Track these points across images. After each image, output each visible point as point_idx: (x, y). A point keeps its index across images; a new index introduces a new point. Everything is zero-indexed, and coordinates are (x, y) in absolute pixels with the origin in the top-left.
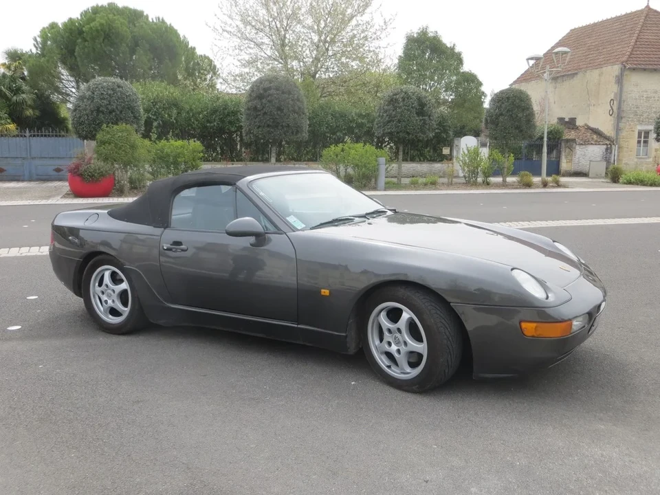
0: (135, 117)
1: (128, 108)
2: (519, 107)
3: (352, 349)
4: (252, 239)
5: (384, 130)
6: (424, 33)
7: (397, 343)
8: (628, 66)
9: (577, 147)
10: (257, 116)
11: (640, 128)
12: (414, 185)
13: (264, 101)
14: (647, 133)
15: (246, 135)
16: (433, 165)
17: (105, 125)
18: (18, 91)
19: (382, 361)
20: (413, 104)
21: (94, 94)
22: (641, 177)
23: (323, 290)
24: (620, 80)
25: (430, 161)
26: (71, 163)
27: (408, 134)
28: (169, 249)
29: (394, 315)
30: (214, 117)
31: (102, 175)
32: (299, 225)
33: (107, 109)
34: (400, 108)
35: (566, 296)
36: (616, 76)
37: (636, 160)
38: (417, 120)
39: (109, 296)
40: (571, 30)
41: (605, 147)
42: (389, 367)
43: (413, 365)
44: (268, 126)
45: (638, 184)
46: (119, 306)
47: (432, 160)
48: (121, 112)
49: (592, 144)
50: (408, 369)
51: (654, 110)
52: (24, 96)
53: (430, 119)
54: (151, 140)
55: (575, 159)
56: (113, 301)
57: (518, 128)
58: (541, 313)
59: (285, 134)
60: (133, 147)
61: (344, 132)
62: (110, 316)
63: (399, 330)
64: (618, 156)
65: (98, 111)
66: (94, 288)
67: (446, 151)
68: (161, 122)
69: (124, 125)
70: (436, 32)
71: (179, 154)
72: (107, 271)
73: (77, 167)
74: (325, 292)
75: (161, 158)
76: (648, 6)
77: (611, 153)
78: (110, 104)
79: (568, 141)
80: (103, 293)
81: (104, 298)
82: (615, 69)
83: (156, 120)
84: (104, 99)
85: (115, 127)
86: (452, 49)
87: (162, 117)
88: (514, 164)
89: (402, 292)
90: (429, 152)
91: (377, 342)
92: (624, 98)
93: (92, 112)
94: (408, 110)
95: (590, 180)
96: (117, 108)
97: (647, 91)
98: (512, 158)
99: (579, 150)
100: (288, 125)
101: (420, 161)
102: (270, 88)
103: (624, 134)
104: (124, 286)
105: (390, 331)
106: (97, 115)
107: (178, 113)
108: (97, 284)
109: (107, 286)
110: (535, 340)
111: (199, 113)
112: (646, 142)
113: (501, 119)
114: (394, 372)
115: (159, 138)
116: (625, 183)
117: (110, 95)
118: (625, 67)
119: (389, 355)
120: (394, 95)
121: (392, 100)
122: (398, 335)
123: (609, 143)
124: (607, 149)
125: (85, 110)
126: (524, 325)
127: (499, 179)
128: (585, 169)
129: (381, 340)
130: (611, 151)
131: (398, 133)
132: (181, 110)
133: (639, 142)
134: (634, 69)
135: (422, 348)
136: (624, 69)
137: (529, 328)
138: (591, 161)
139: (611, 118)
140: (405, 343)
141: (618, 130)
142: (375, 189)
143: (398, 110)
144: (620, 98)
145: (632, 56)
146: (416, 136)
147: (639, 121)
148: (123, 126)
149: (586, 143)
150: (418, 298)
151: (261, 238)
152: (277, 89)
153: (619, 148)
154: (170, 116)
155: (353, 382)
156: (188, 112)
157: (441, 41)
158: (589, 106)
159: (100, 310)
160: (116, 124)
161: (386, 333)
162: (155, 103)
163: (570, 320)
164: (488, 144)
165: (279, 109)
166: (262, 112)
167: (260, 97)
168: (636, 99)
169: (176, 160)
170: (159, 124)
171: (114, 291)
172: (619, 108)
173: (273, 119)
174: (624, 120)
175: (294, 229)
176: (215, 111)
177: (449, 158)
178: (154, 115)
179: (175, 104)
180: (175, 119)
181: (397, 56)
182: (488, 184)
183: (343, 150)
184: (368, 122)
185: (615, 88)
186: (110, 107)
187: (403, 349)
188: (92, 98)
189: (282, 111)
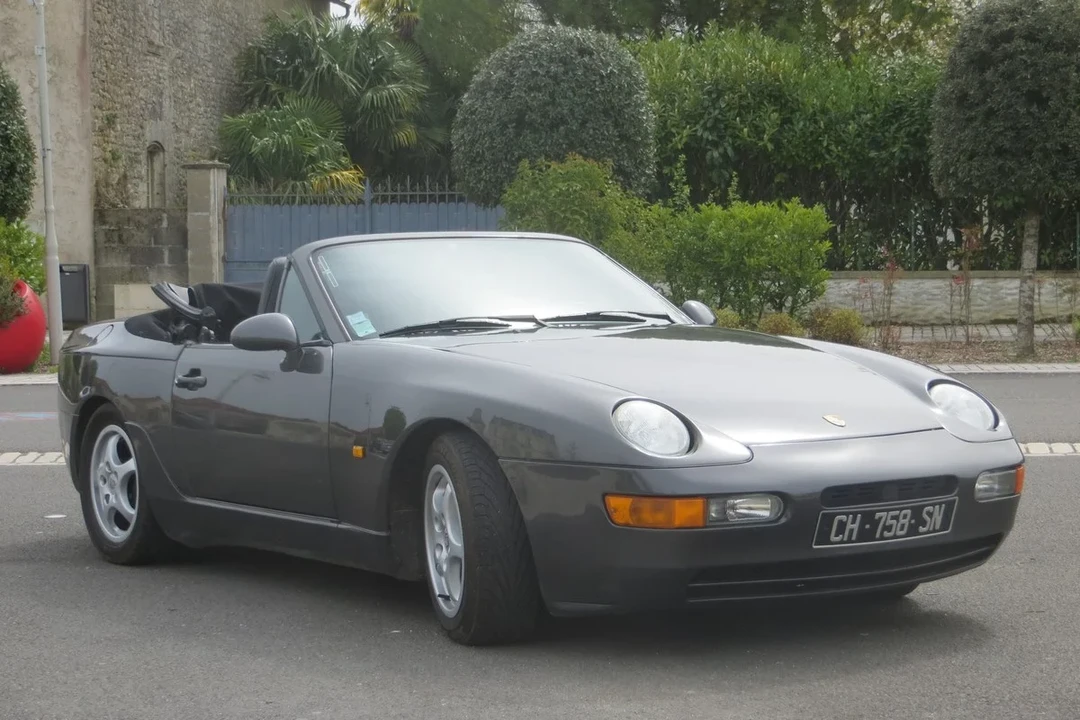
0: (624, 137)
1: (606, 112)
4: (281, 356)
10: (971, 120)
13: (989, 75)
15: (940, 181)
17: (525, 163)
18: (378, 75)
21: (512, 75)
23: (355, 449)
28: (183, 385)
30: (893, 128)
33: (545, 115)
35: (735, 458)
44: (1001, 152)
46: (125, 506)
48: (583, 124)
52: (393, 87)
56: (117, 497)
59: (1053, 174)
62: (117, 529)
65: (521, 123)
68: (730, 151)
69: (580, 159)
71: (749, 243)
72: (113, 436)
74: (359, 451)
75: (699, 257)
78: (553, 103)
81: (106, 491)
83: (715, 145)
84: (538, 89)
85: (555, 166)
87: (735, 137)
93: (505, 126)
96: (571, 110)
100: (1065, 147)
102: (1008, 36)
104: (131, 465)
106: (518, 135)
107: (784, 121)
111: (847, 119)
115: (697, 198)
117: (555, 77)
125: (488, 121)
132: (793, 111)
137: (620, 505)
148: (575, 162)
152: (1031, 36)
154: (758, 132)
156: (813, 118)
160: (561, 159)
165: (1034, 97)
166: (983, 108)
167: (981, 62)
169: (743, 262)
170: (725, 155)
171: (117, 476)
173: (1012, 128)
175: (350, 338)
176: (896, 111)
178: (711, 130)
179: (775, 95)
180: (771, 140)
186: (552, 112)
188: (506, 89)
189: (1043, 102)
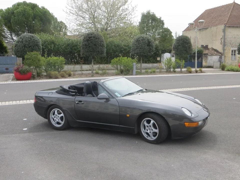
0: (39, 49)
1: (36, 45)
2: (186, 43)
3: (136, 132)
4: (105, 100)
5: (135, 52)
6: (148, 13)
7: (150, 130)
8: (227, 26)
9: (209, 57)
10: (86, 47)
11: (232, 49)
12: (147, 73)
13: (89, 42)
14: (235, 51)
15: (82, 55)
16: (153, 64)
17: (28, 52)
19: (145, 135)
20: (146, 42)
21: (23, 40)
22: (233, 68)
23: (127, 115)
24: (224, 31)
25: (153, 63)
26: (16, 67)
27: (144, 53)
28: (78, 103)
29: (149, 122)
30: (68, 47)
31: (28, 72)
32: (119, 96)
34: (141, 43)
35: (197, 115)
36: (223, 29)
37: (231, 61)
38: (147, 48)
39: (57, 118)
40: (206, 10)
41: (219, 56)
42: (147, 137)
43: (154, 136)
44: (91, 51)
45: (231, 71)
46: (60, 121)
47: (154, 63)
48: (33, 47)
49: (214, 55)
50: (153, 137)
51: (237, 42)
53: (152, 48)
54: (45, 57)
55: (208, 61)
56: (58, 120)
57: (185, 50)
58: (190, 120)
59: (97, 54)
60: (39, 60)
61: (119, 52)
62: (57, 125)
63: (150, 126)
64: (224, 60)
65: (25, 46)
66: (51, 116)
67: (158, 59)
68: (47, 50)
70: (153, 13)
71: (56, 62)
72: (56, 110)
73: (18, 69)
74: (128, 115)
75: (49, 64)
76: (234, 2)
77: (222, 59)
78: (29, 44)
79: (205, 54)
80: (55, 117)
81: (55, 119)
82: (222, 27)
83: (45, 49)
84: (27, 42)
85: (32, 53)
86: (160, 19)
87: (48, 48)
88: (185, 64)
89: (151, 115)
90: (152, 59)
91: (144, 130)
92: (226, 38)
93: (23, 47)
94: (144, 44)
95: (214, 69)
96: (32, 45)
97: (234, 35)
98: (184, 62)
99: (209, 58)
100: (99, 51)
101: (149, 63)
102: (91, 37)
103: (226, 51)
104: (62, 115)
105: (147, 126)
106: (25, 48)
107: (54, 46)
108: (52, 114)
109: (56, 115)
110: (189, 128)
111: (63, 46)
112: (235, 54)
113: (179, 47)
114: (149, 138)
115: (48, 56)
116: (226, 71)
117: (29, 40)
118: (226, 26)
119: (147, 134)
120: (138, 38)
121: (138, 40)
122: (150, 127)
123: (221, 55)
124: (220, 57)
125: (20, 46)
126: (185, 123)
127: (179, 70)
128: (212, 65)
129: (145, 129)
130: (222, 58)
131: (140, 53)
132: (55, 45)
133: (232, 54)
134: (229, 27)
135: (157, 131)
136: (225, 27)
137: (187, 124)
138: (214, 62)
139: (221, 45)
140: (152, 130)
141: (224, 50)
142: (132, 75)
143: (140, 44)
144: (224, 37)
145: (229, 21)
146: (147, 54)
147: (232, 46)
148: (35, 52)
149: (212, 55)
150: (155, 117)
151: (107, 100)
152: (94, 37)
153: (225, 57)
154: (51, 47)
155: (137, 142)
156: (58, 46)
157: (156, 16)
158: (213, 40)
159: (53, 123)
161: (146, 127)
162: (45, 42)
163: (198, 122)
164: (175, 56)
165: (95, 45)
166: (88, 46)
167: (88, 40)
168: (230, 38)
169: (55, 65)
171: (58, 117)
172: (224, 41)
173: (92, 49)
174: (226, 46)
175: (118, 97)
176: (68, 45)
177: (160, 62)
178: (45, 47)
179: (53, 42)
180: (53, 48)
181: (139, 22)
182: (175, 72)
183: (119, 60)
184: (128, 48)
185: (223, 34)
186: (29, 45)
187: (151, 131)
188: (22, 42)
189: (96, 46)
